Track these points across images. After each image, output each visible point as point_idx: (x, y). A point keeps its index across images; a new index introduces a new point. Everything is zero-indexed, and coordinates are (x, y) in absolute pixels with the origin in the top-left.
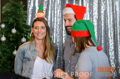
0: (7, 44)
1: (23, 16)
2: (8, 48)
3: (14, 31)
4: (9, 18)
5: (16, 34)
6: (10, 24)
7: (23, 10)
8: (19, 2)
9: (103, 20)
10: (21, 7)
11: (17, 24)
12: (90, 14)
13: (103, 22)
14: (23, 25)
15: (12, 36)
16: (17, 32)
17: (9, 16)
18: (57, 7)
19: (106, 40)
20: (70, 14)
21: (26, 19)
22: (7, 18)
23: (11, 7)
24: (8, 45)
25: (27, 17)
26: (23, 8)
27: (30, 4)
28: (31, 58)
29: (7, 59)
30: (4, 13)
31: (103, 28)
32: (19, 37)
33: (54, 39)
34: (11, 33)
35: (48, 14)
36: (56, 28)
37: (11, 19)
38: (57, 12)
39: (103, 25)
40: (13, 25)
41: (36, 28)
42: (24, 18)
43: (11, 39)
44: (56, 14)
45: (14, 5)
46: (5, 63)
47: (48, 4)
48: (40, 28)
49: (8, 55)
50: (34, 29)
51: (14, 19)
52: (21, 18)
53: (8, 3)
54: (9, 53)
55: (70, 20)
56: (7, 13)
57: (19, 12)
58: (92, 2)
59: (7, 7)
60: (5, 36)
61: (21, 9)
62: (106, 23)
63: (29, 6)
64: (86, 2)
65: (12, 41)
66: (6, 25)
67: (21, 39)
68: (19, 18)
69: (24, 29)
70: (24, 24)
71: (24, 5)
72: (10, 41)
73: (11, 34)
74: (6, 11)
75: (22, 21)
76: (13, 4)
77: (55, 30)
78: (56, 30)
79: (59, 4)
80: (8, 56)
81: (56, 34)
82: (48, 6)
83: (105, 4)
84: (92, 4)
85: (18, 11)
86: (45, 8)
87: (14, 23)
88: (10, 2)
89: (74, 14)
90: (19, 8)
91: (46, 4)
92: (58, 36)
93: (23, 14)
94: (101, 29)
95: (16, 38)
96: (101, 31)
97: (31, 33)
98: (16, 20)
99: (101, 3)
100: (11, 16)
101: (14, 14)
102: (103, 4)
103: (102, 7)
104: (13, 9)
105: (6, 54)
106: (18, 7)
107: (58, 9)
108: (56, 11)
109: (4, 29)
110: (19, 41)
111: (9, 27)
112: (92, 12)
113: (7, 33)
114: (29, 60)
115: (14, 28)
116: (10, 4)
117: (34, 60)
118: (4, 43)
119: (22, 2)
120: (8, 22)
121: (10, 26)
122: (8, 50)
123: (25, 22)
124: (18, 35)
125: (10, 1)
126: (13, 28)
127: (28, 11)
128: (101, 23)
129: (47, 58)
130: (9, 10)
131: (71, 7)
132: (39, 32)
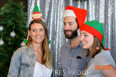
0: (5, 49)
1: (23, 18)
2: (6, 53)
3: (13, 34)
4: (8, 20)
5: (15, 37)
6: (9, 27)
7: (23, 12)
8: (19, 3)
9: (110, 24)
10: (21, 8)
11: (16, 27)
12: (96, 17)
13: (110, 26)
14: (23, 28)
15: (11, 40)
16: (16, 36)
17: (7, 17)
18: (60, 8)
19: (113, 46)
20: (71, 17)
21: (26, 21)
22: (6, 20)
23: (10, 8)
24: (7, 49)
25: (27, 19)
26: (24, 9)
27: (31, 5)
28: (30, 64)
29: (5, 65)
30: (2, 15)
31: (109, 33)
32: (18, 41)
33: (56, 44)
34: (10, 36)
35: (51, 16)
36: (59, 32)
37: (10, 21)
38: (60, 15)
39: (109, 29)
40: (12, 27)
41: (34, 31)
42: (25, 21)
43: (9, 43)
44: (59, 16)
45: (13, 6)
46: (2, 69)
47: (50, 5)
48: (38, 31)
49: (5, 60)
50: (32, 31)
51: (13, 21)
52: (21, 20)
53: (7, 3)
54: (7, 58)
55: (70, 24)
56: (6, 14)
57: (19, 14)
58: (99, 4)
59: (6, 8)
60: (3, 40)
61: (21, 10)
62: (113, 28)
63: (30, 7)
64: (92, 4)
65: (10, 45)
66: (4, 27)
67: (21, 43)
68: (18, 20)
69: (24, 32)
70: (24, 26)
71: (25, 6)
72: (9, 45)
73: (9, 38)
74: (4, 12)
75: (22, 24)
76: (12, 4)
77: (57, 34)
78: (59, 34)
79: (63, 5)
80: (5, 62)
81: (58, 39)
82: (50, 7)
83: (112, 6)
84: (99, 6)
85: (18, 12)
86: (47, 10)
87: (13, 26)
88: (9, 3)
89: (76, 17)
90: (19, 9)
91: (48, 5)
92: (61, 41)
93: (23, 16)
94: (108, 34)
95: (14, 43)
96: (108, 36)
97: (28, 36)
98: (16, 23)
99: (108, 6)
100: (10, 18)
101: (14, 16)
102: (111, 7)
103: (110, 10)
104: (13, 10)
105: (3, 60)
106: (17, 8)
107: (61, 12)
108: (60, 13)
109: (2, 32)
110: (18, 46)
111: (7, 30)
112: (99, 15)
113: (5, 36)
114: (27, 65)
115: (14, 31)
116: (9, 5)
117: (34, 66)
118: (1, 48)
119: (22, 3)
120: (7, 24)
121: (9, 29)
122: (6, 55)
123: (26, 24)
124: (17, 39)
125: (9, 1)
126: (12, 31)
127: (29, 13)
128: (108, 27)
129: (46, 63)
130: (8, 11)
131: (72, 10)
132: (37, 35)
